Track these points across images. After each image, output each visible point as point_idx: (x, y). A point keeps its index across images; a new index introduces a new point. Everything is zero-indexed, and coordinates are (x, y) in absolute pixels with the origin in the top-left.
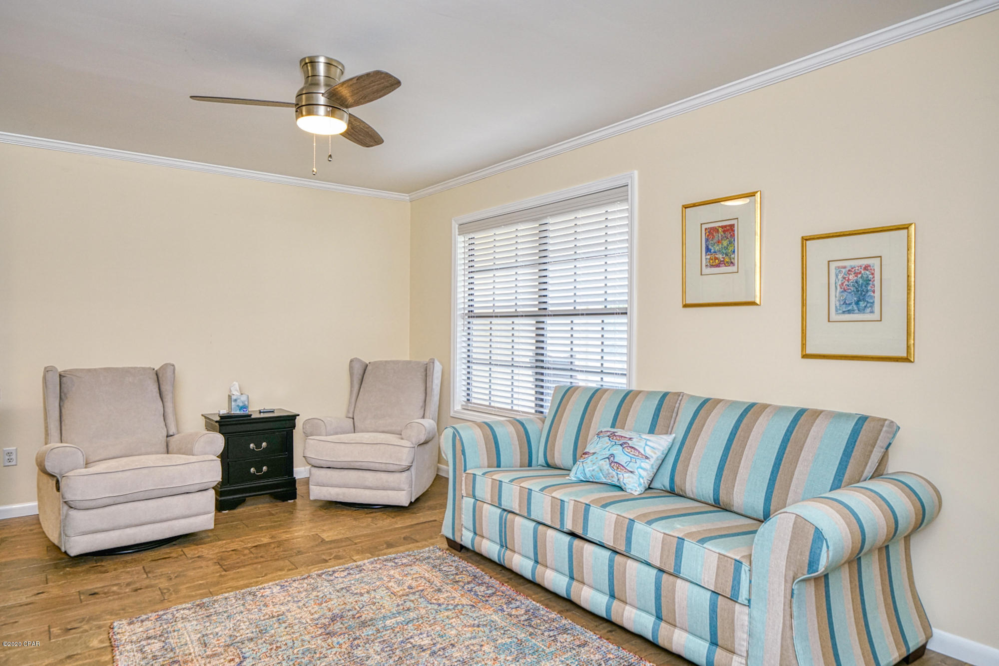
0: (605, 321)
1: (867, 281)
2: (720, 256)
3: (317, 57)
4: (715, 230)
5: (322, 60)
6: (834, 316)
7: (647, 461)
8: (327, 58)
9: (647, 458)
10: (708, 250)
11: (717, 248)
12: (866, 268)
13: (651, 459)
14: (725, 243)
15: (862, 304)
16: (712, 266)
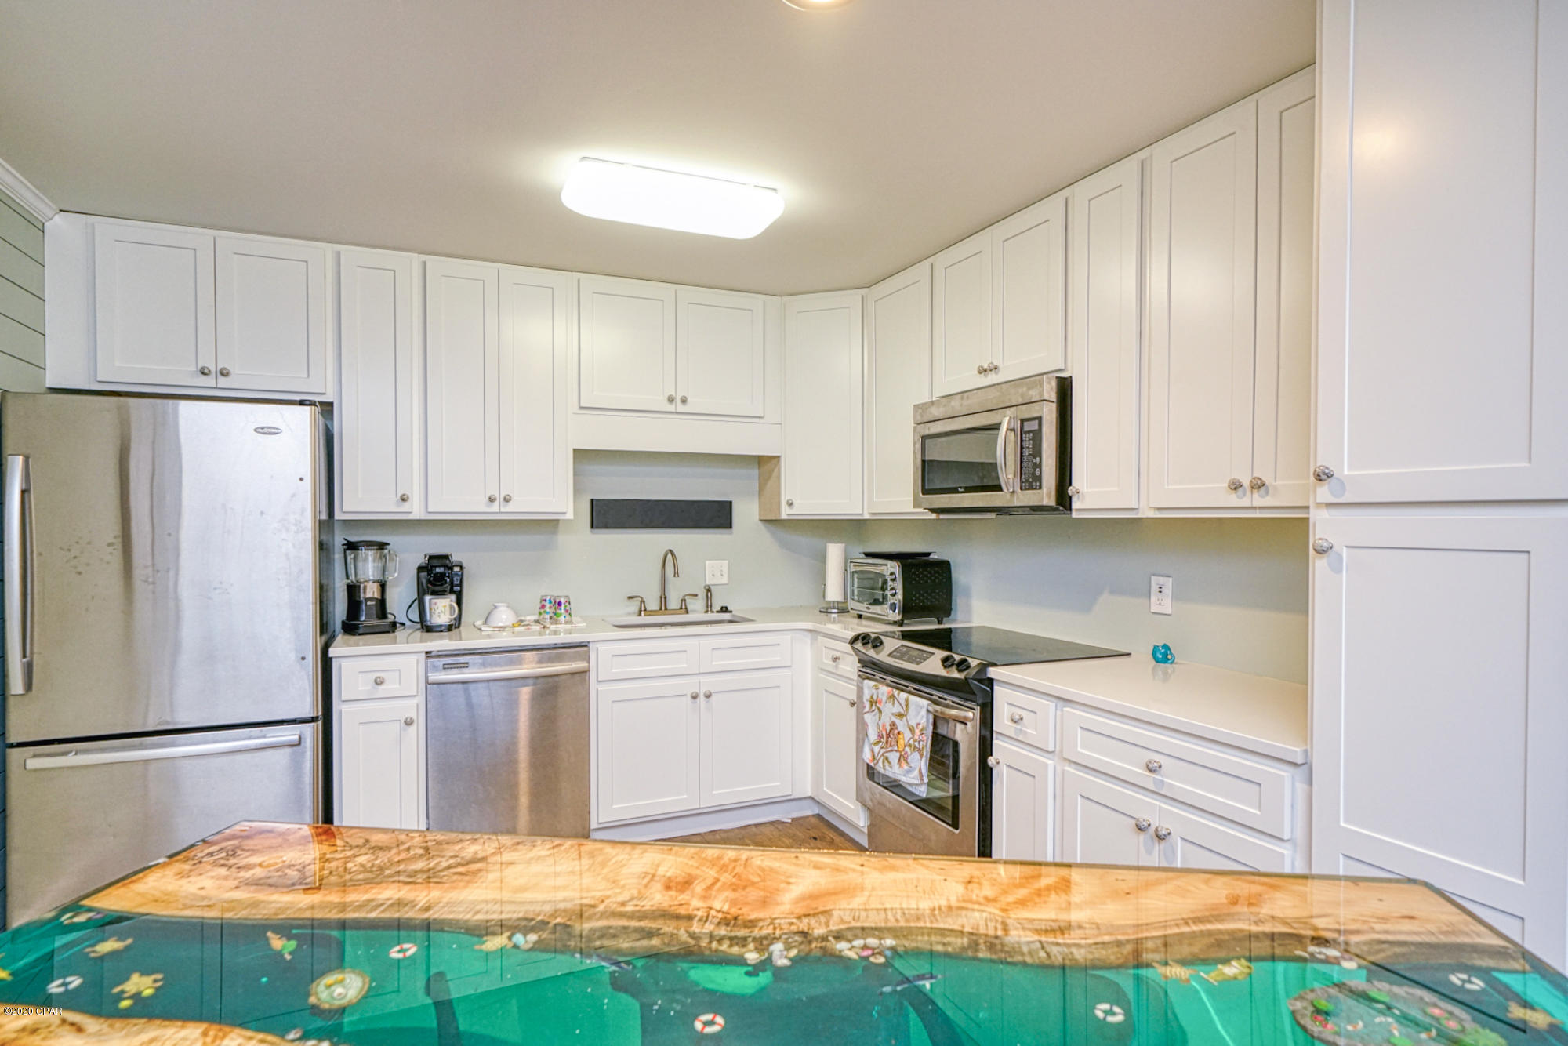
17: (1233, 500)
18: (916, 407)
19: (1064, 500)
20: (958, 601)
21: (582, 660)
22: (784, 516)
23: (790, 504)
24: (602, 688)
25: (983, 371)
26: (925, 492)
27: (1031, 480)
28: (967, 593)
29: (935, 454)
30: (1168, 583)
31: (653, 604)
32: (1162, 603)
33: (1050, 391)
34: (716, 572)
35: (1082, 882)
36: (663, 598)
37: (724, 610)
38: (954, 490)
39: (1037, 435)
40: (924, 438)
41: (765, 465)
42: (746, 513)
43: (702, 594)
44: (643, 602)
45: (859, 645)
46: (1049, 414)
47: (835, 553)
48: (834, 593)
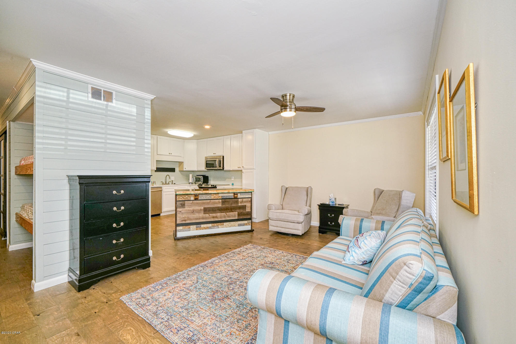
3: (287, 94)
5: (288, 94)
7: (359, 249)
8: (290, 94)
9: (360, 247)
13: (362, 249)
17: (238, 169)
18: (205, 157)
19: (223, 168)
20: (209, 182)
21: (161, 189)
22: (184, 170)
23: (185, 168)
24: (164, 193)
25: (214, 154)
26: (207, 167)
27: (220, 166)
28: (210, 180)
29: (208, 162)
30: (233, 177)
31: (164, 183)
32: (233, 179)
33: (222, 157)
34: (172, 178)
35: (239, 194)
36: (166, 182)
37: (175, 184)
38: (211, 167)
39: (221, 162)
40: (206, 161)
41: (181, 163)
42: (177, 170)
43: (171, 181)
44: (163, 182)
45: (199, 186)
46: (222, 160)
47: (191, 175)
48: (191, 181)
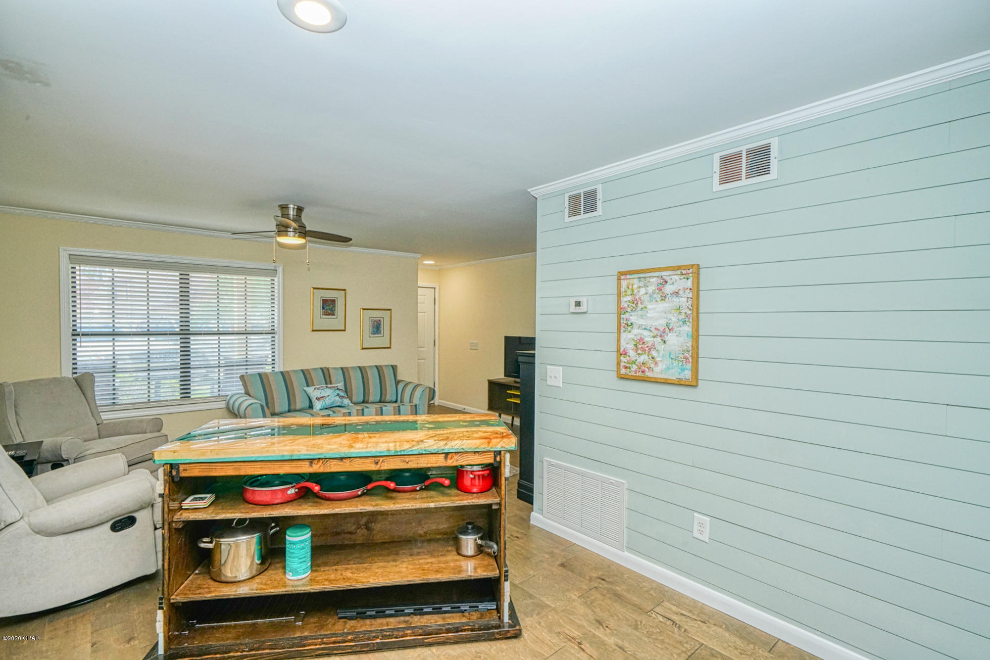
0: (248, 337)
1: (380, 324)
2: (329, 311)
4: (327, 300)
6: (370, 336)
10: (323, 308)
11: (328, 308)
12: (379, 321)
14: (331, 306)
15: (378, 332)
16: (325, 315)
